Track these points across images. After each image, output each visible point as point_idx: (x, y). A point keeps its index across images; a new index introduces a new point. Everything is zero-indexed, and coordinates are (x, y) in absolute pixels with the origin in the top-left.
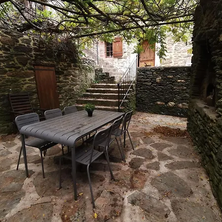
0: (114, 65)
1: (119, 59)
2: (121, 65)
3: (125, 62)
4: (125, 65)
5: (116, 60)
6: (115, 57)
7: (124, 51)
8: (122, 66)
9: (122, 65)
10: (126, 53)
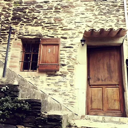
0: (39, 87)
1: (50, 75)
2: (53, 87)
3: (62, 84)
4: (63, 88)
5: (44, 77)
6: (41, 71)
7: (62, 63)
8: (56, 91)
9: (56, 88)
10: (66, 67)
